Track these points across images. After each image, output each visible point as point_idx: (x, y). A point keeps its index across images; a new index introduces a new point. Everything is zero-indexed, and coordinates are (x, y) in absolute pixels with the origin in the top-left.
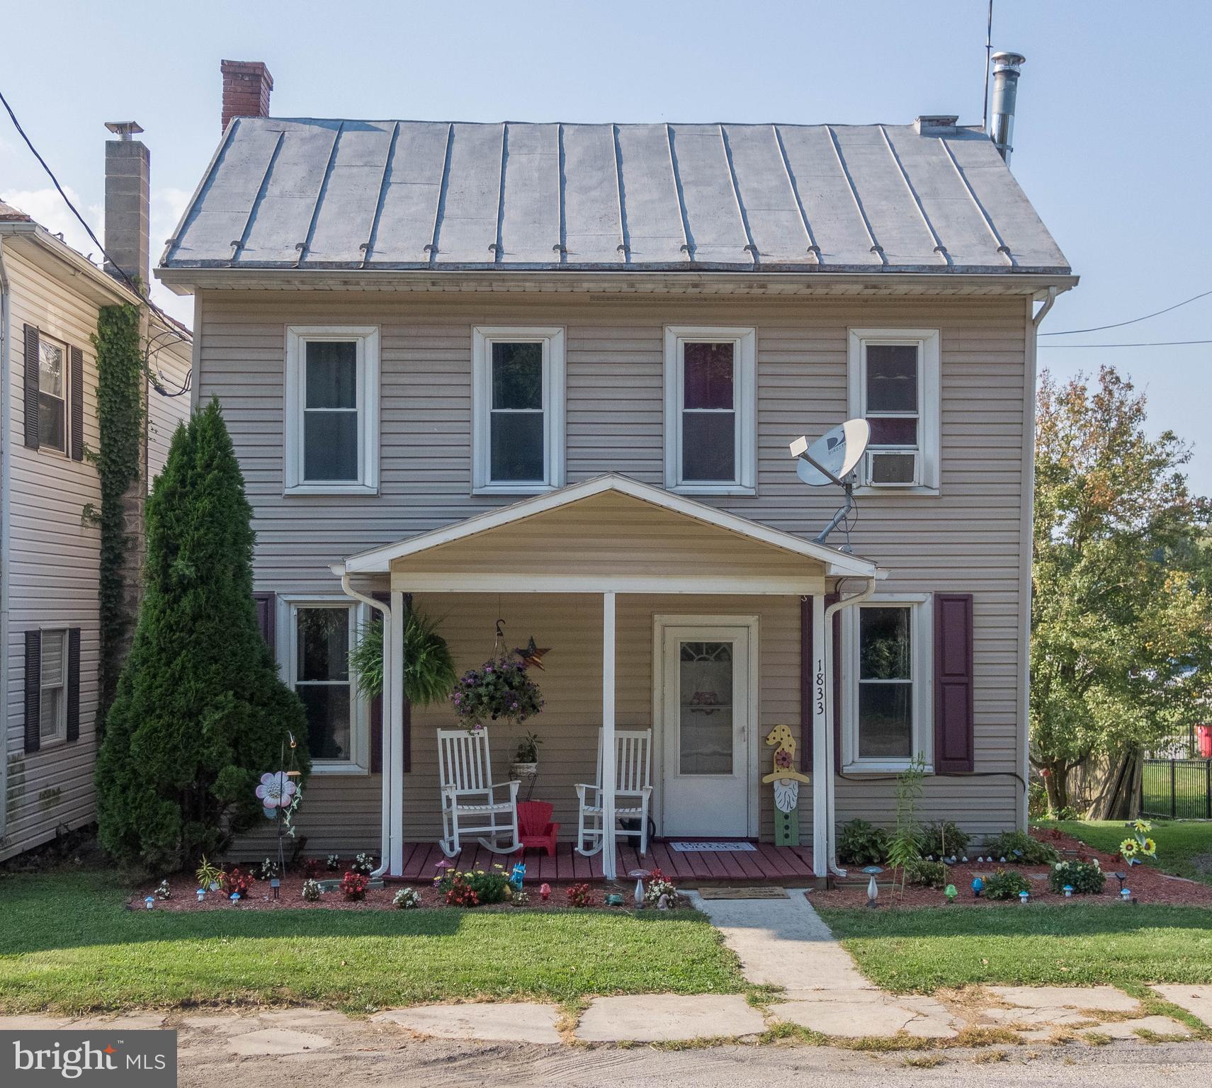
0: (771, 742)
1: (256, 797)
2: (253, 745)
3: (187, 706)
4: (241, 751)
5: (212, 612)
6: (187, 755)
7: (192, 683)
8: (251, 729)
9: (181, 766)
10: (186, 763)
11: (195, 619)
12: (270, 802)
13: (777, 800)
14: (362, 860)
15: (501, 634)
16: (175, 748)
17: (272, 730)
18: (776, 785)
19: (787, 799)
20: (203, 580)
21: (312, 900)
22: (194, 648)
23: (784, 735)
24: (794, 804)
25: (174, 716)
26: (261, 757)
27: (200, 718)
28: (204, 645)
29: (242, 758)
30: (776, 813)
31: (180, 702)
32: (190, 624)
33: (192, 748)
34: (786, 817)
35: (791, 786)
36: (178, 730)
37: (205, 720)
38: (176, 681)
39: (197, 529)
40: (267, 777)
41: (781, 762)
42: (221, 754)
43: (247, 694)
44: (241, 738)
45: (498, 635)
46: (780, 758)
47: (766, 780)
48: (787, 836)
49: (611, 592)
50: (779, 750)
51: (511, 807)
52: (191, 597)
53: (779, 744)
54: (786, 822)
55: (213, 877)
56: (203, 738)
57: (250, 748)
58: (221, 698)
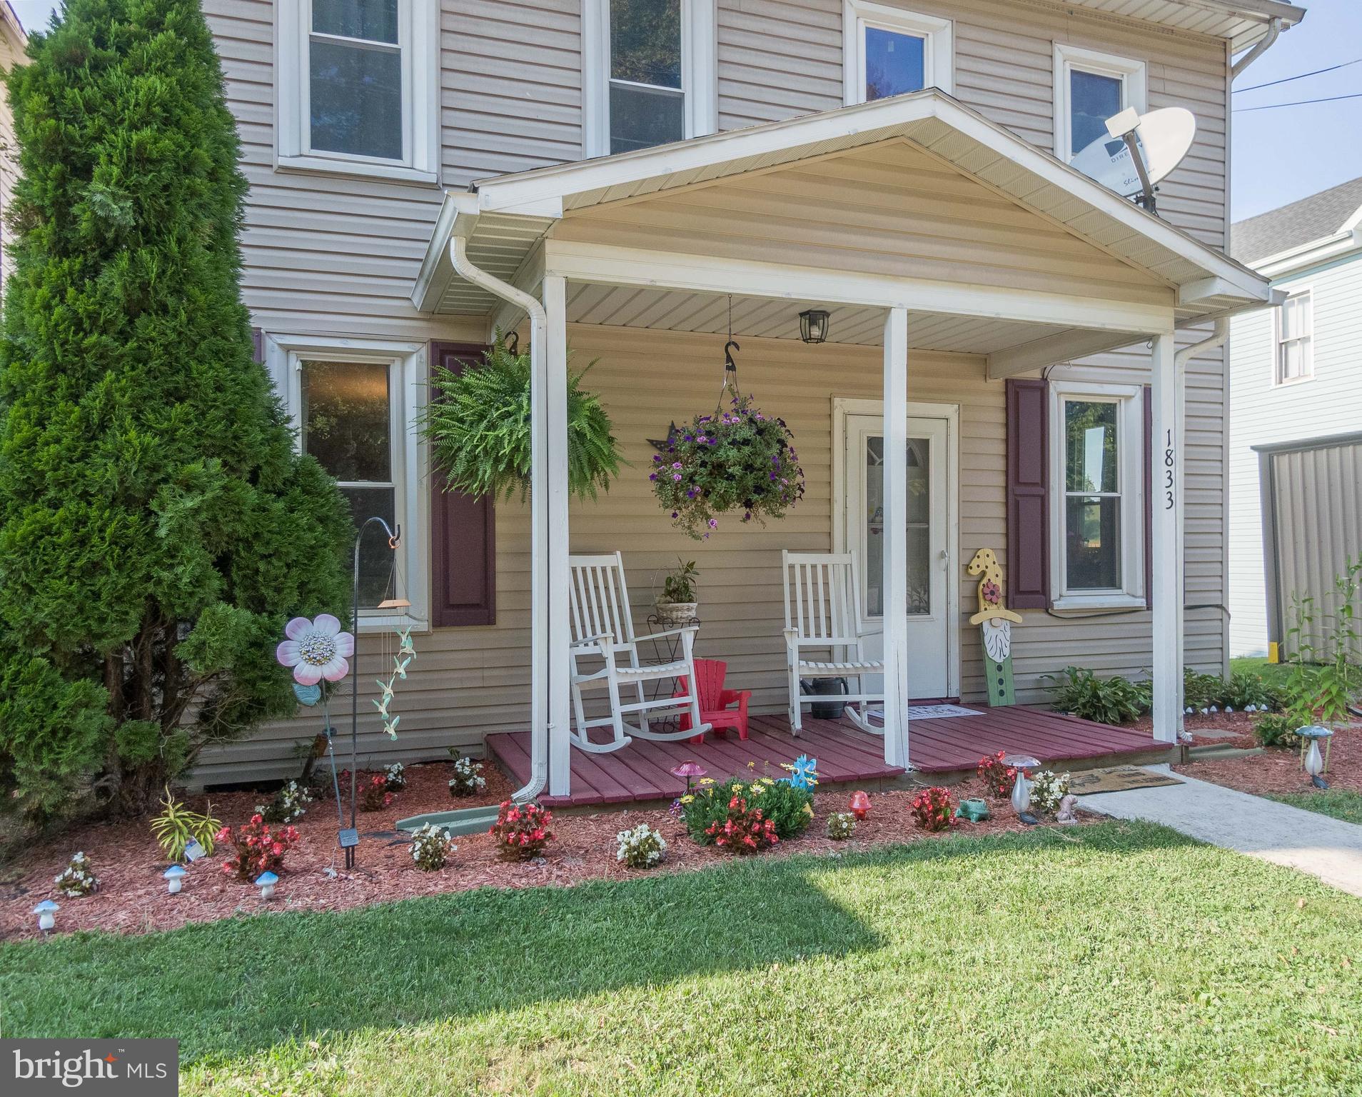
0: (975, 572)
1: (276, 665)
2: (262, 566)
3: (122, 482)
4: (235, 578)
5: (171, 301)
6: (123, 581)
7: (133, 434)
8: (257, 536)
9: (110, 605)
10: (119, 599)
11: (132, 311)
12: (306, 672)
13: (988, 647)
14: (467, 771)
15: (732, 368)
16: (95, 568)
17: (298, 538)
18: (986, 626)
19: (999, 645)
20: (149, 234)
21: (435, 867)
22: (133, 369)
23: (989, 562)
24: (1007, 651)
25: (90, 504)
26: (278, 590)
27: (154, 505)
28: (153, 364)
29: (237, 592)
30: (987, 662)
31: (103, 473)
32: (122, 320)
33: (134, 568)
34: (1000, 668)
35: (1002, 628)
36: (101, 530)
37: (163, 510)
38: (94, 430)
39: (134, 127)
40: (298, 625)
41: (989, 597)
42: (197, 582)
43: (246, 467)
44: (237, 552)
45: (728, 368)
46: (987, 591)
47: (975, 620)
48: (1002, 693)
49: (901, 306)
50: (985, 581)
51: (685, 667)
52: (124, 264)
53: (983, 574)
54: (1000, 675)
55: (191, 832)
56: (159, 547)
57: (257, 571)
58: (197, 467)
